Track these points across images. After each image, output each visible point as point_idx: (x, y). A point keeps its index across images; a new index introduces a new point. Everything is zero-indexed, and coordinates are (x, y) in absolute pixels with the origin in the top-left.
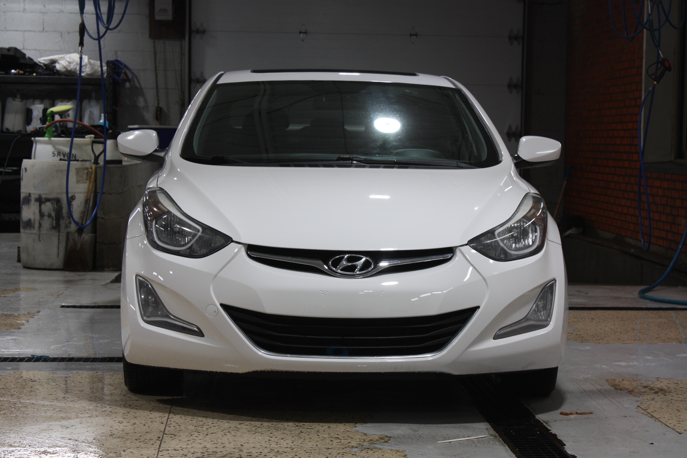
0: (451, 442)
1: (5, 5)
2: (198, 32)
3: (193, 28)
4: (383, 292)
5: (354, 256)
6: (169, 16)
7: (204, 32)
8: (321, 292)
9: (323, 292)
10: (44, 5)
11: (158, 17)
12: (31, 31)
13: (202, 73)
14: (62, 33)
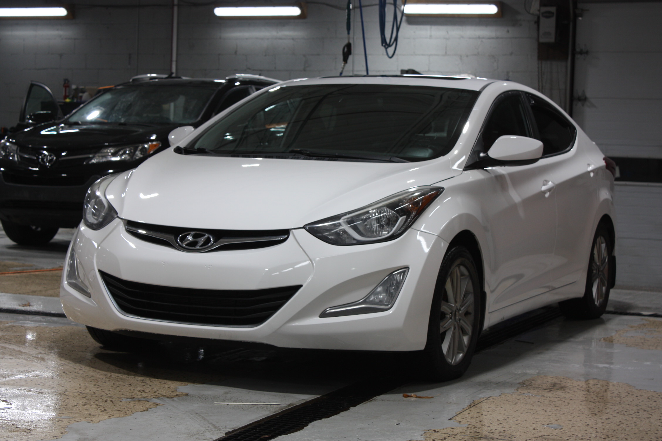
0: (229, 405)
1: (415, 32)
2: (581, 53)
3: (578, 50)
4: (211, 266)
5: (199, 233)
6: (551, 39)
7: (587, 53)
8: (162, 263)
9: (164, 263)
10: (447, 32)
11: (542, 40)
12: (435, 55)
13: (584, 91)
14: (461, 56)
